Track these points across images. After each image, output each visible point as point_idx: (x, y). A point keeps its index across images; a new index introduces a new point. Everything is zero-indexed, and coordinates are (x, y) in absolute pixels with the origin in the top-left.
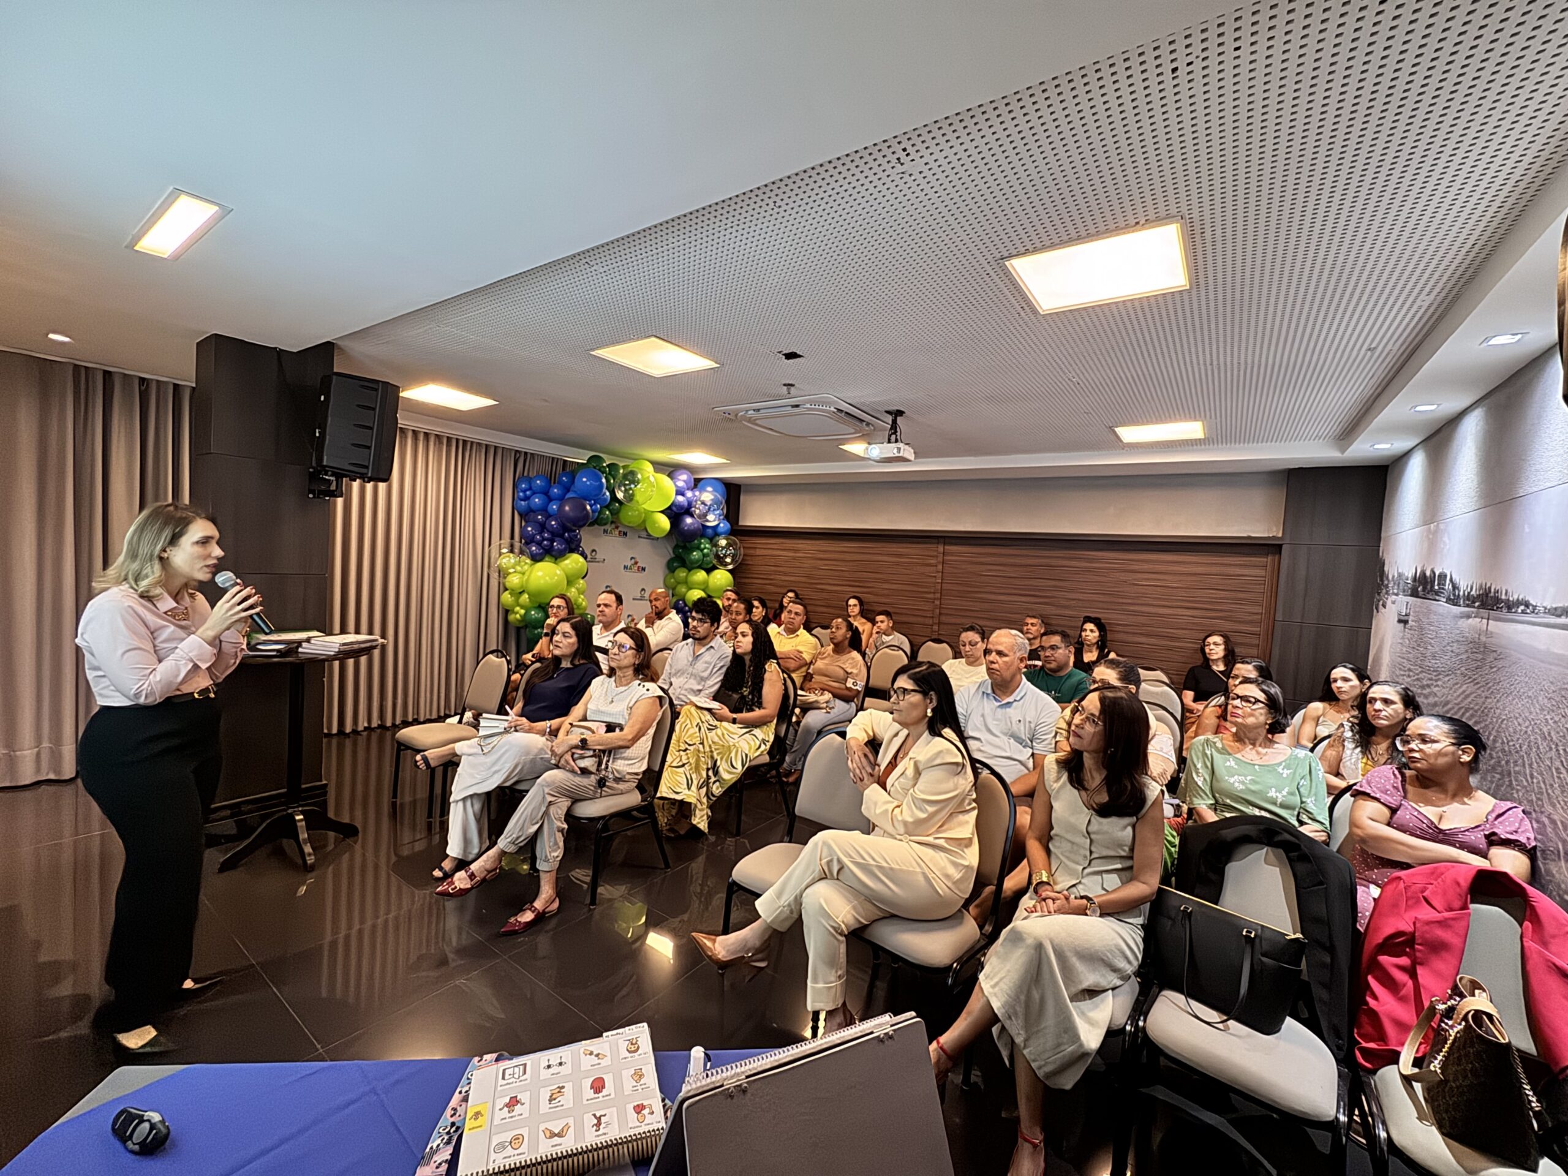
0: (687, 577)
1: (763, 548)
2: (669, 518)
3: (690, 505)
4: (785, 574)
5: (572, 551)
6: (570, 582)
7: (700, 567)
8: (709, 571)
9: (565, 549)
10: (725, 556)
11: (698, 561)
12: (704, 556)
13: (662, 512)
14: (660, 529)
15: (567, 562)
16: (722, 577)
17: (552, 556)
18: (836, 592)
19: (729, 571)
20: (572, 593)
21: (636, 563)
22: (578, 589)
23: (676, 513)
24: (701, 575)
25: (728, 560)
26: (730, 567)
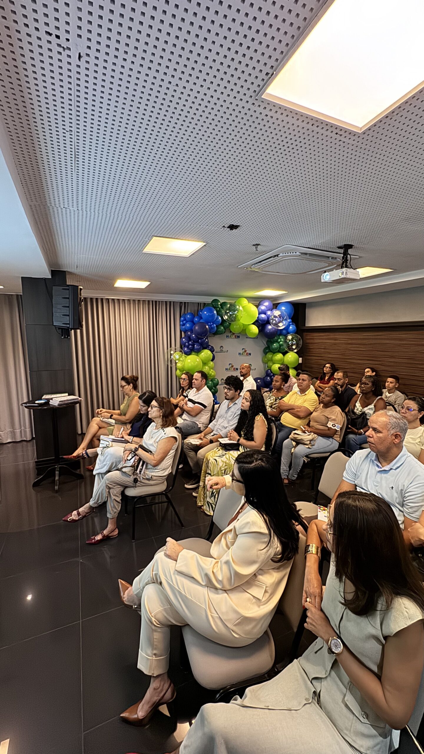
0: (272, 357)
1: (318, 339)
2: (258, 327)
3: (268, 318)
4: (330, 353)
5: (205, 348)
6: (205, 364)
7: (279, 352)
8: (284, 354)
9: (200, 348)
10: (292, 345)
11: (276, 349)
12: (281, 345)
13: (253, 324)
14: (253, 333)
15: (203, 354)
16: (292, 357)
17: (195, 352)
18: (359, 364)
19: (296, 353)
20: (206, 369)
21: (245, 351)
22: (209, 367)
23: (261, 324)
24: (279, 356)
25: (294, 347)
26: (296, 351)
